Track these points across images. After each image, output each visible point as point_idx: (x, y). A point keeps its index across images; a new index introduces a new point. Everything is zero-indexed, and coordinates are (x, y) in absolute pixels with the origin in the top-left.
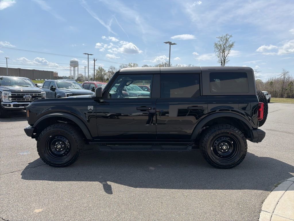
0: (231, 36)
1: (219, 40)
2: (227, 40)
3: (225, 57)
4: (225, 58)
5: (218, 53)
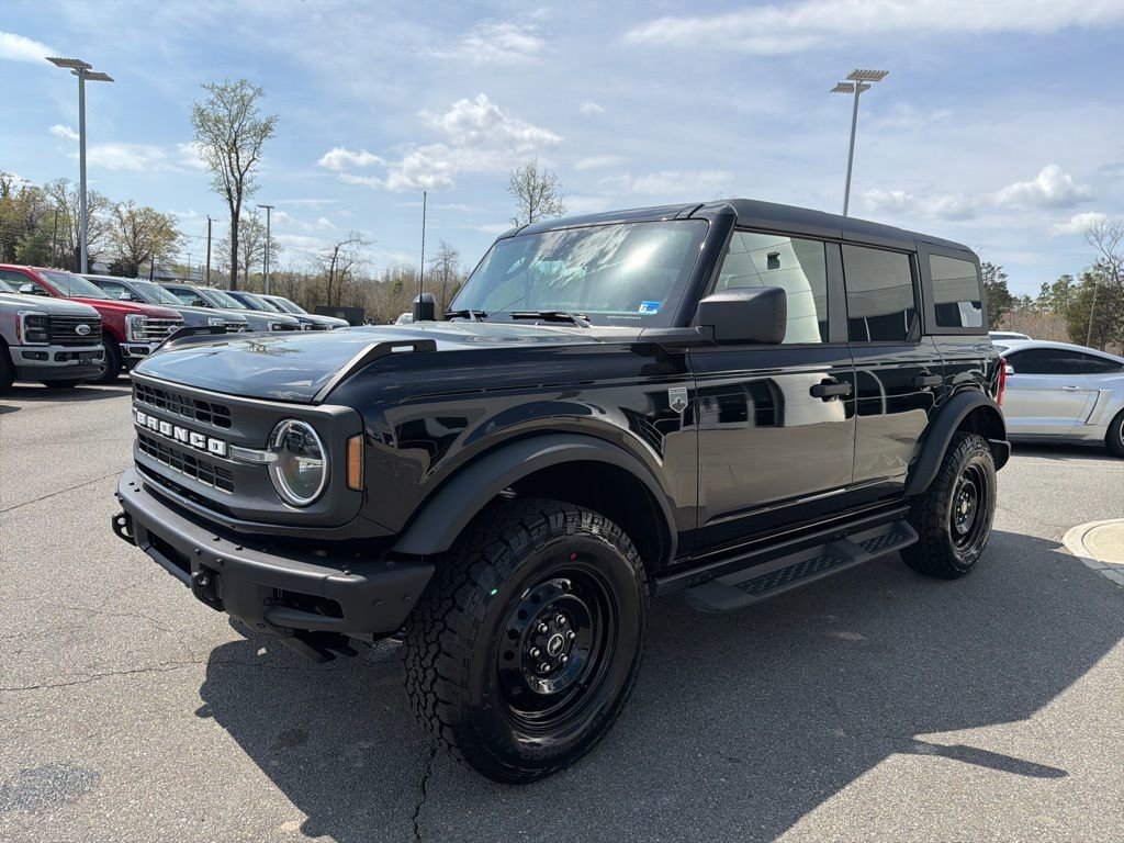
0: (259, 92)
1: (212, 97)
2: (244, 105)
3: (243, 170)
4: (241, 175)
5: (213, 150)
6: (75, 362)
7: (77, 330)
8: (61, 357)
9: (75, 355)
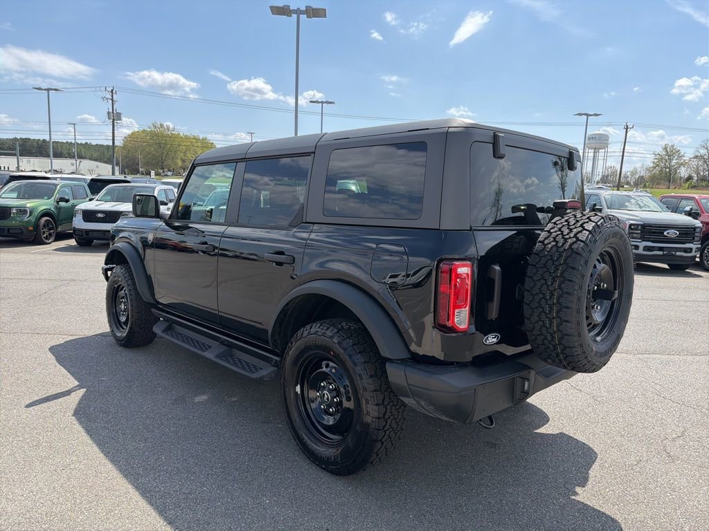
6: (661, 253)
7: (665, 233)
8: (647, 248)
9: (661, 249)
